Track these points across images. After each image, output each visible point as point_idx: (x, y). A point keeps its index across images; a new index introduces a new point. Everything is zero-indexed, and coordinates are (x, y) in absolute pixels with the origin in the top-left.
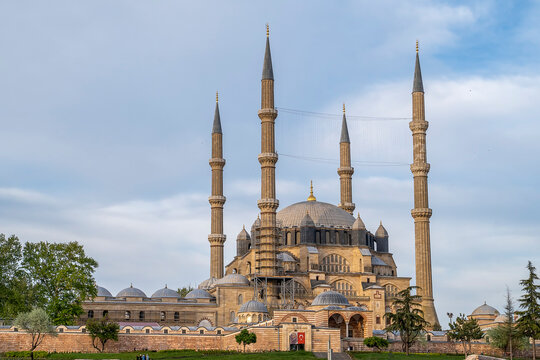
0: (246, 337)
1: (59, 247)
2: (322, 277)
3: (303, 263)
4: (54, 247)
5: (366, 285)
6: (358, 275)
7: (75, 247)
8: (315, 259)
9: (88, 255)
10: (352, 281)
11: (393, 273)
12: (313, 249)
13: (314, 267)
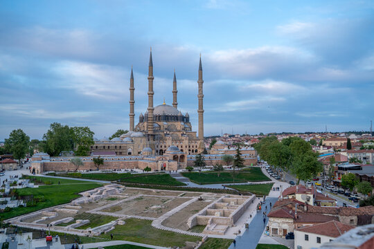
0: (148, 169)
1: (81, 128)
2: (168, 132)
3: (162, 127)
4: (80, 128)
5: (182, 135)
6: (179, 131)
7: (87, 128)
8: (166, 127)
9: (91, 131)
10: (178, 133)
11: (191, 130)
12: (165, 123)
13: (166, 129)
